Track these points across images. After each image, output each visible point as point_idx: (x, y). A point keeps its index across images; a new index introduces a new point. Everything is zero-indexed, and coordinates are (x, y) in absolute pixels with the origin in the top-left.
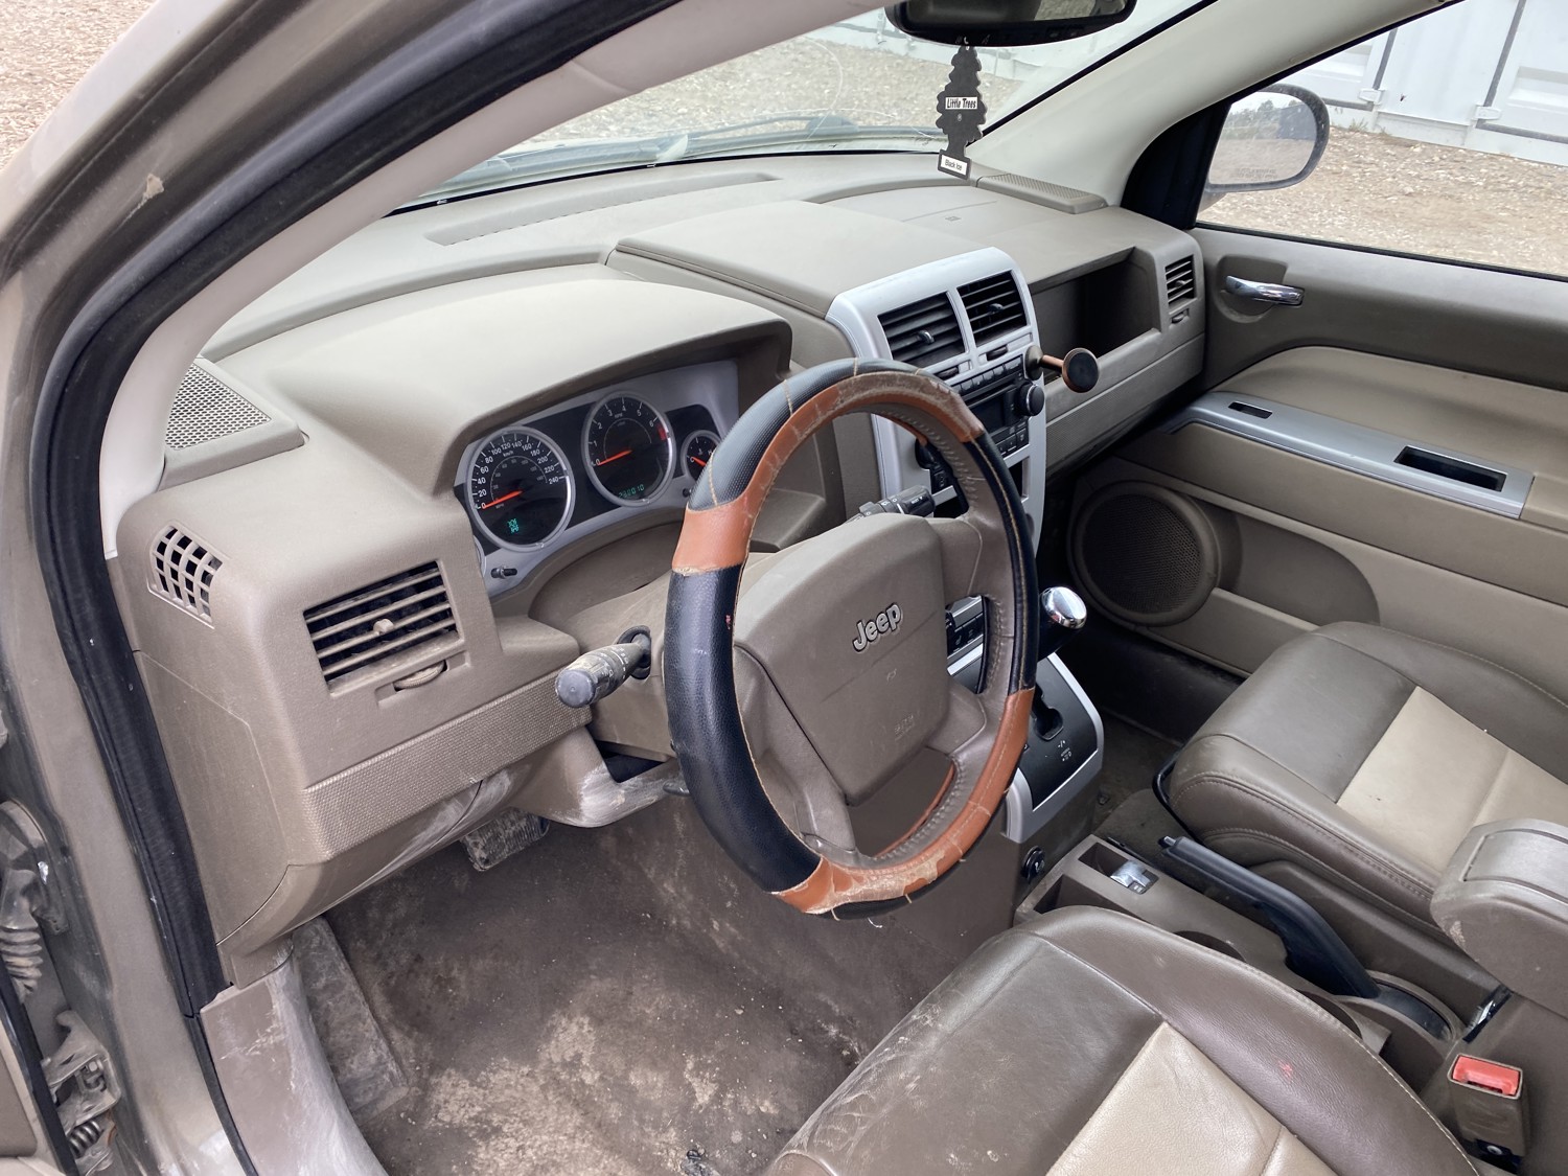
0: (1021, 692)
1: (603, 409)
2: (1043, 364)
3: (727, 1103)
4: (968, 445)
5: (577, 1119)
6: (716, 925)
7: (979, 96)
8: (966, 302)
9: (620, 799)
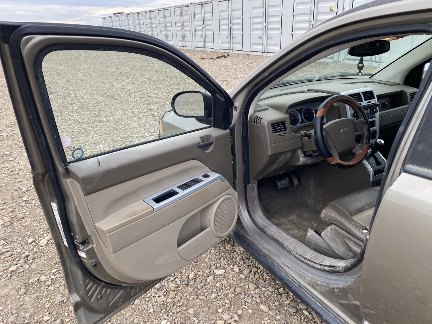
0: (367, 144)
1: (305, 109)
2: (378, 105)
4: (358, 108)
5: (294, 225)
6: (318, 206)
7: (363, 64)
8: (363, 95)
9: (305, 160)
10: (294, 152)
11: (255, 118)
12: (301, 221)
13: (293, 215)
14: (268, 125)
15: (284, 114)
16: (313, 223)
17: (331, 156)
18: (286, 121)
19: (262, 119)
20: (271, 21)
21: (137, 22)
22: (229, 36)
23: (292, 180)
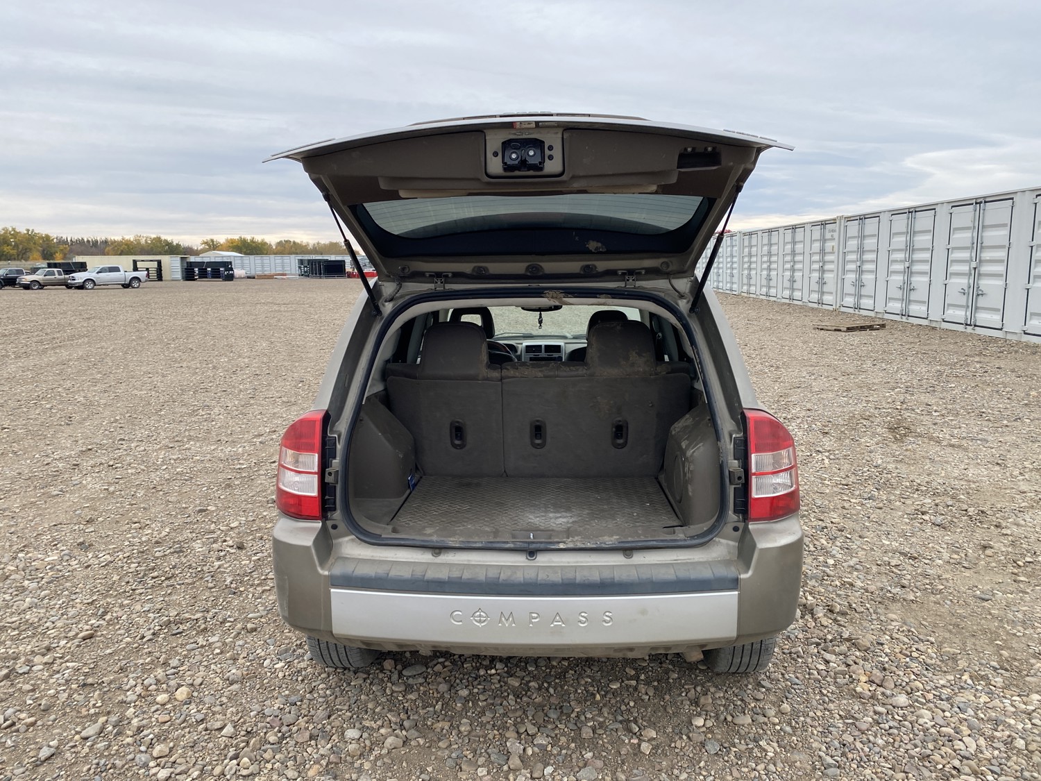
20: (988, 258)
21: (746, 250)
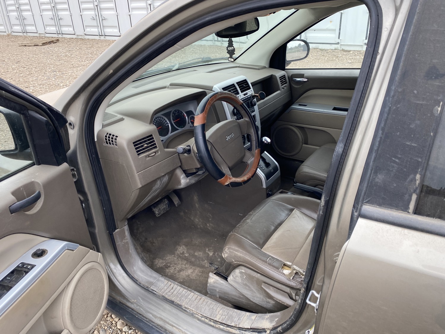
0: (258, 149)
1: (173, 112)
2: (255, 96)
3: (216, 255)
4: (241, 105)
5: (186, 262)
6: (208, 225)
7: (233, 47)
8: (238, 85)
9: (188, 181)
10: (172, 174)
11: (106, 136)
12: (192, 252)
13: (180, 247)
14: (128, 145)
15: (148, 125)
16: (208, 251)
17: (222, 175)
18: (153, 135)
19: (117, 137)
22: (54, 18)
23: (172, 200)
